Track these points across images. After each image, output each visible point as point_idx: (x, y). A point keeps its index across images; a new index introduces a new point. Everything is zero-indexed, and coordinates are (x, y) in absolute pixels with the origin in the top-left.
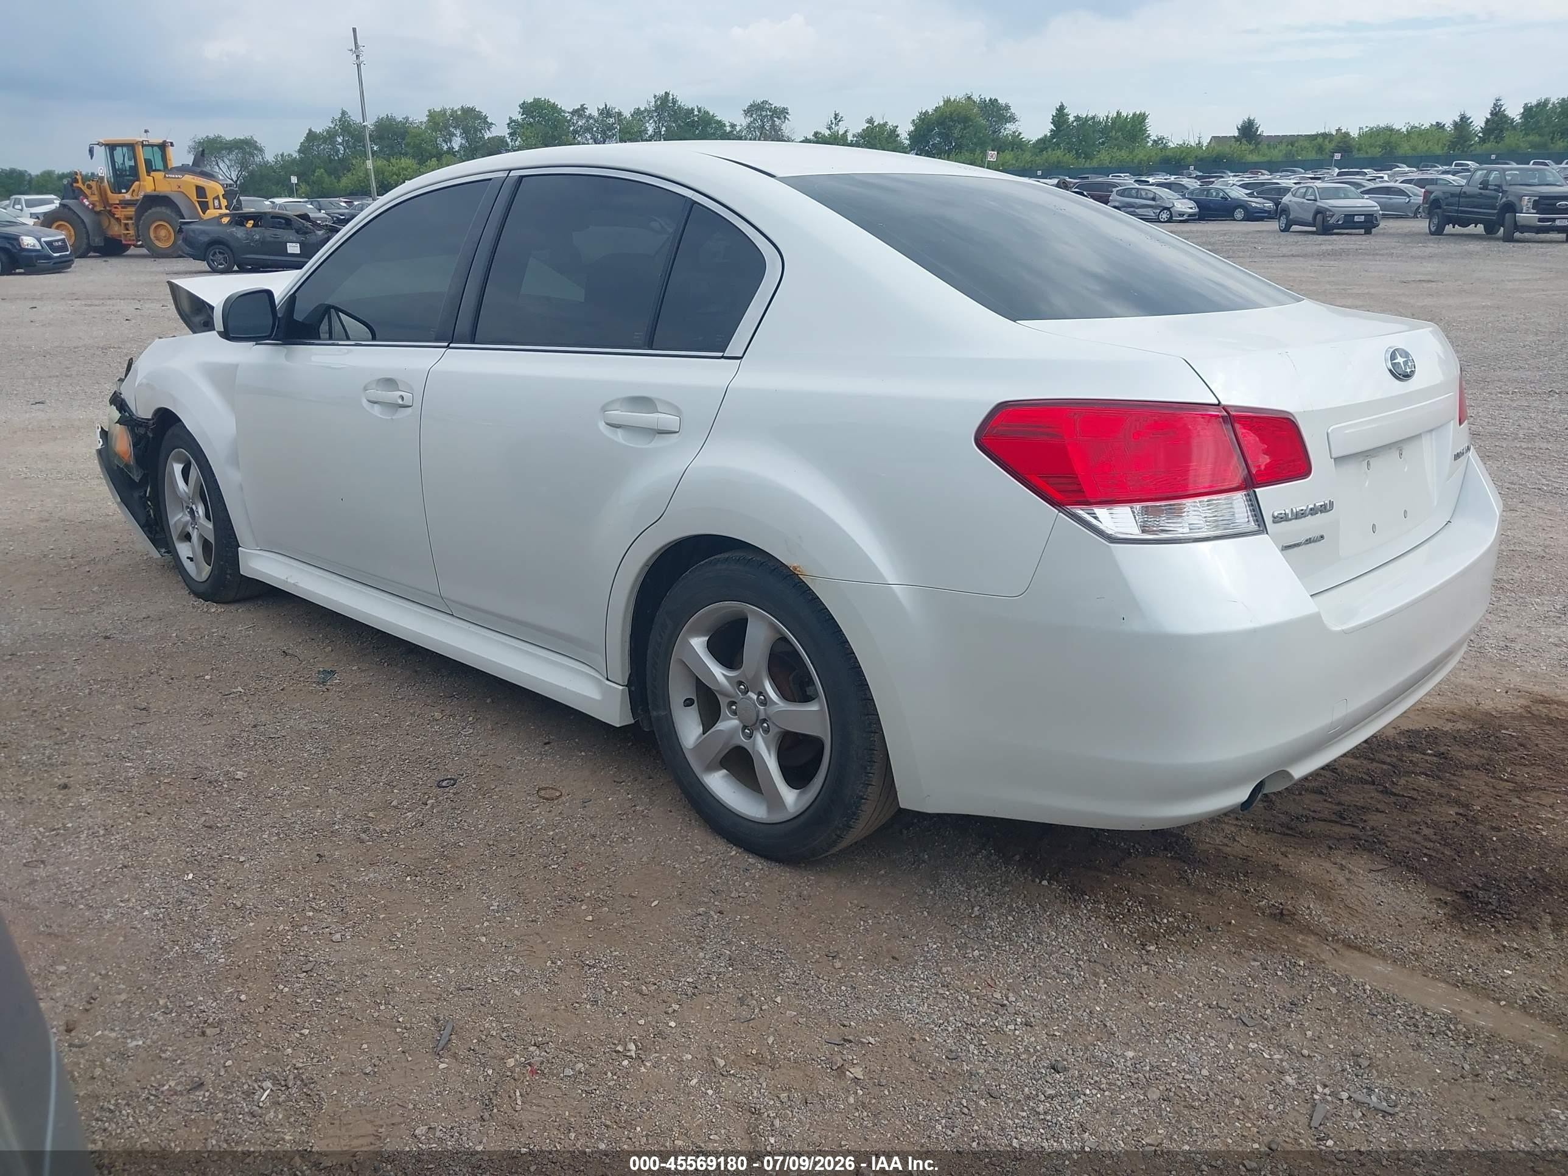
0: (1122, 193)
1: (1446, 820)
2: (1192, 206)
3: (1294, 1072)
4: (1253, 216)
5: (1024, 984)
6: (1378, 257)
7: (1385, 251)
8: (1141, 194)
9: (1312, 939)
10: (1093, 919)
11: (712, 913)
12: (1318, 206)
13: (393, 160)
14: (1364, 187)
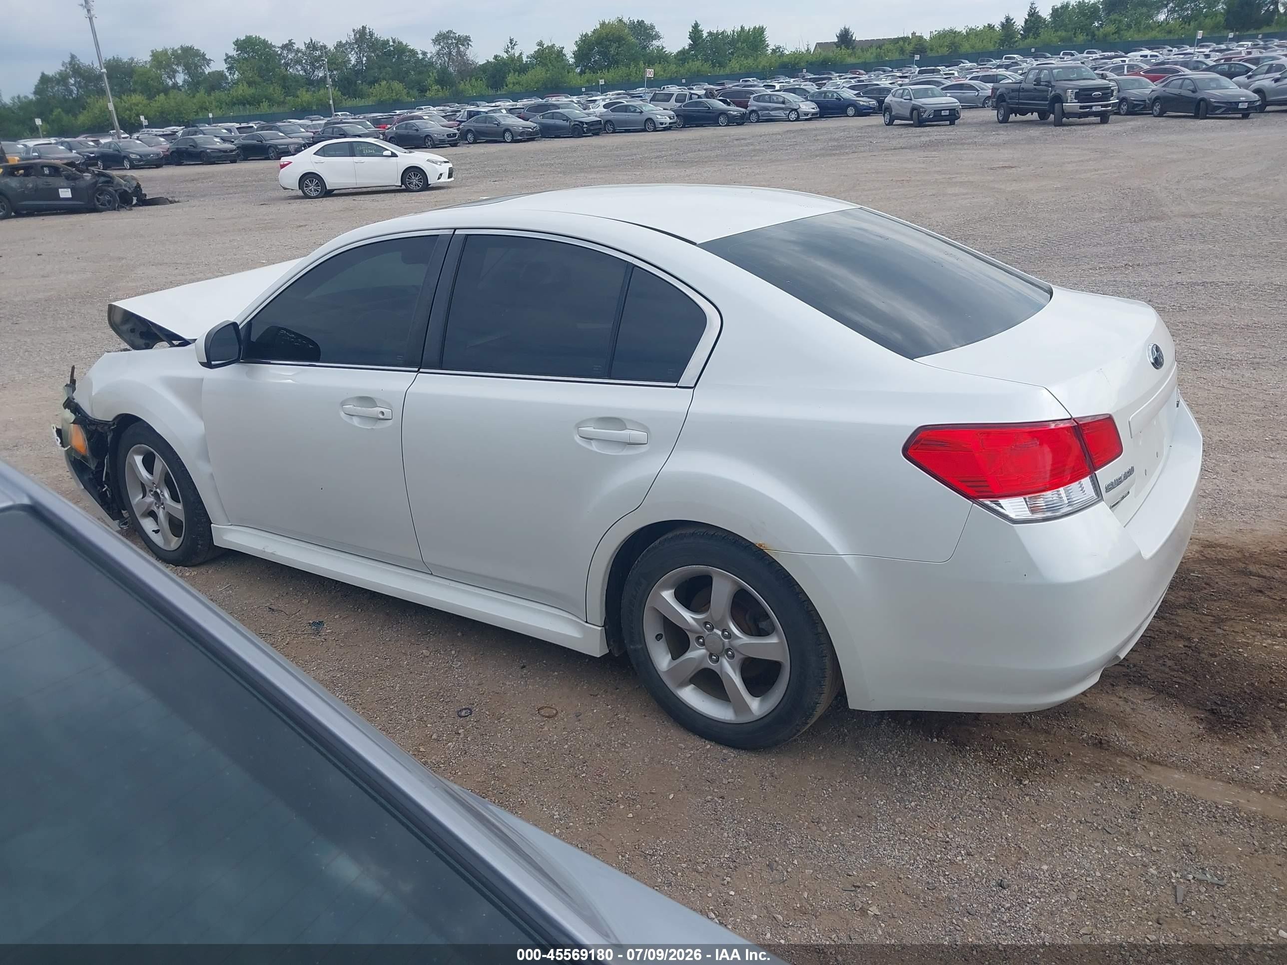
0: (757, 99)
1: (1179, 652)
2: (814, 107)
3: (1153, 865)
4: (862, 112)
5: (953, 823)
6: (966, 147)
7: (970, 140)
8: (773, 99)
9: (1126, 759)
10: (978, 764)
11: (716, 798)
12: (914, 104)
13: (124, 97)
14: (943, 84)
